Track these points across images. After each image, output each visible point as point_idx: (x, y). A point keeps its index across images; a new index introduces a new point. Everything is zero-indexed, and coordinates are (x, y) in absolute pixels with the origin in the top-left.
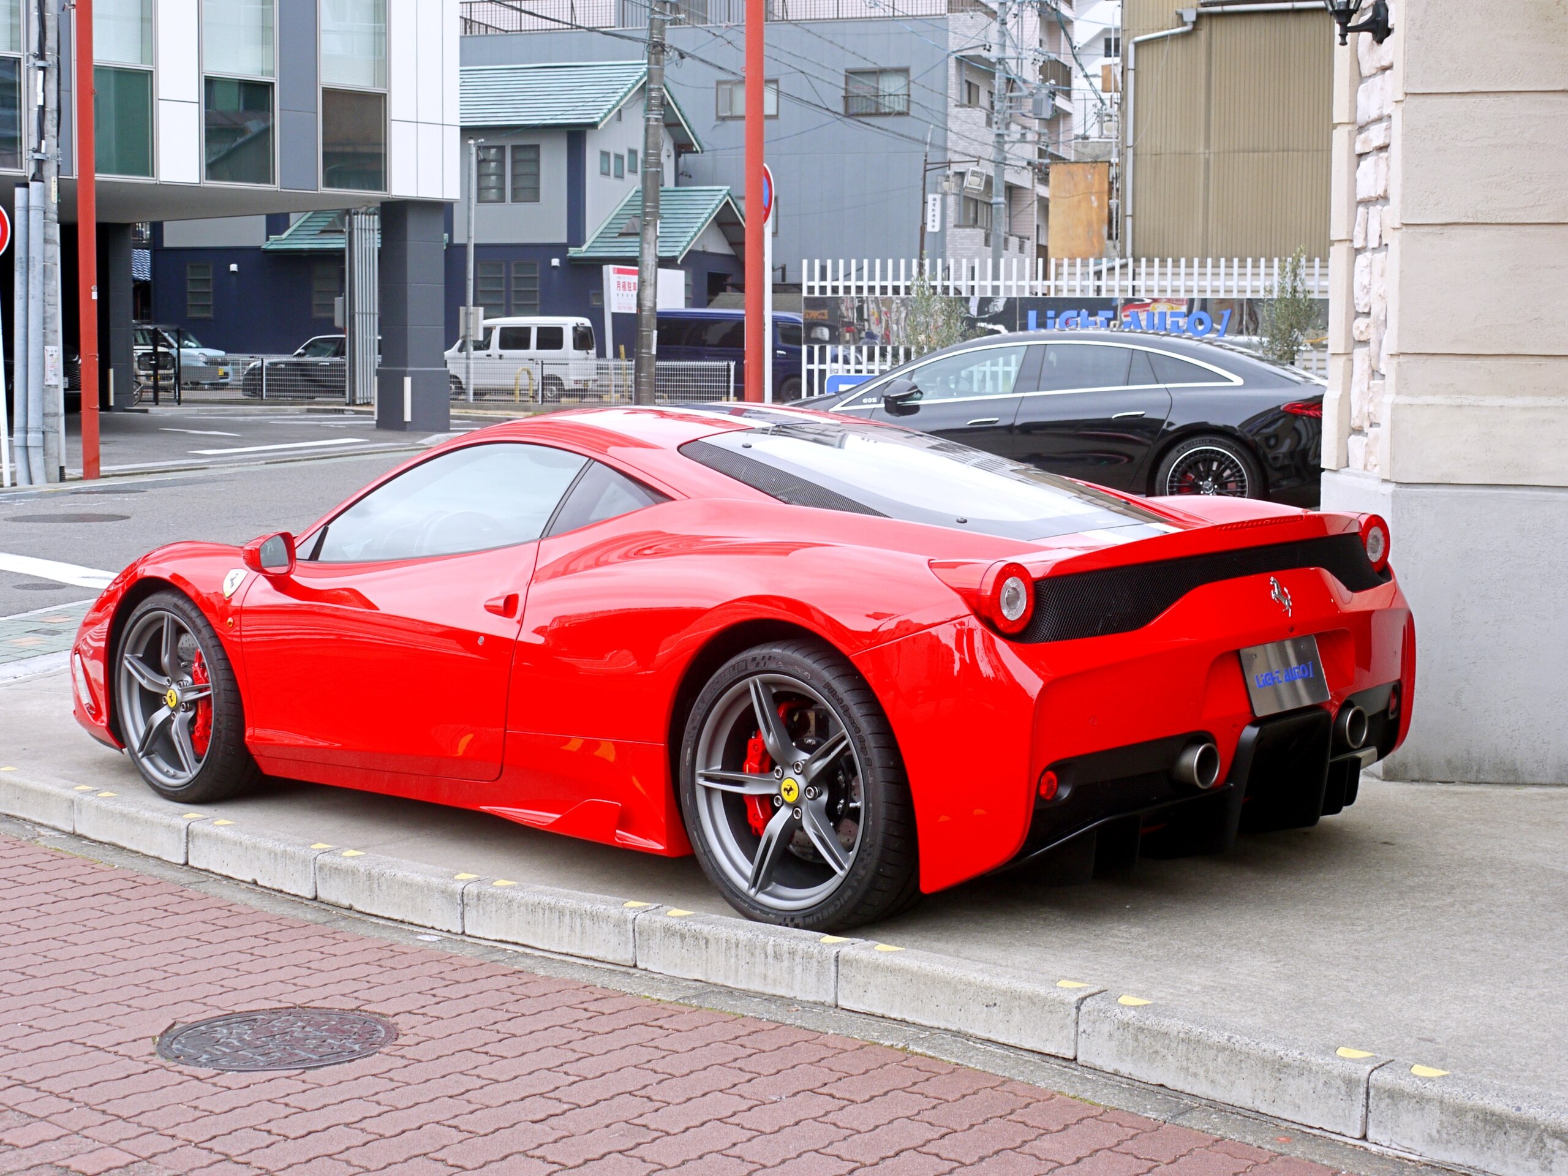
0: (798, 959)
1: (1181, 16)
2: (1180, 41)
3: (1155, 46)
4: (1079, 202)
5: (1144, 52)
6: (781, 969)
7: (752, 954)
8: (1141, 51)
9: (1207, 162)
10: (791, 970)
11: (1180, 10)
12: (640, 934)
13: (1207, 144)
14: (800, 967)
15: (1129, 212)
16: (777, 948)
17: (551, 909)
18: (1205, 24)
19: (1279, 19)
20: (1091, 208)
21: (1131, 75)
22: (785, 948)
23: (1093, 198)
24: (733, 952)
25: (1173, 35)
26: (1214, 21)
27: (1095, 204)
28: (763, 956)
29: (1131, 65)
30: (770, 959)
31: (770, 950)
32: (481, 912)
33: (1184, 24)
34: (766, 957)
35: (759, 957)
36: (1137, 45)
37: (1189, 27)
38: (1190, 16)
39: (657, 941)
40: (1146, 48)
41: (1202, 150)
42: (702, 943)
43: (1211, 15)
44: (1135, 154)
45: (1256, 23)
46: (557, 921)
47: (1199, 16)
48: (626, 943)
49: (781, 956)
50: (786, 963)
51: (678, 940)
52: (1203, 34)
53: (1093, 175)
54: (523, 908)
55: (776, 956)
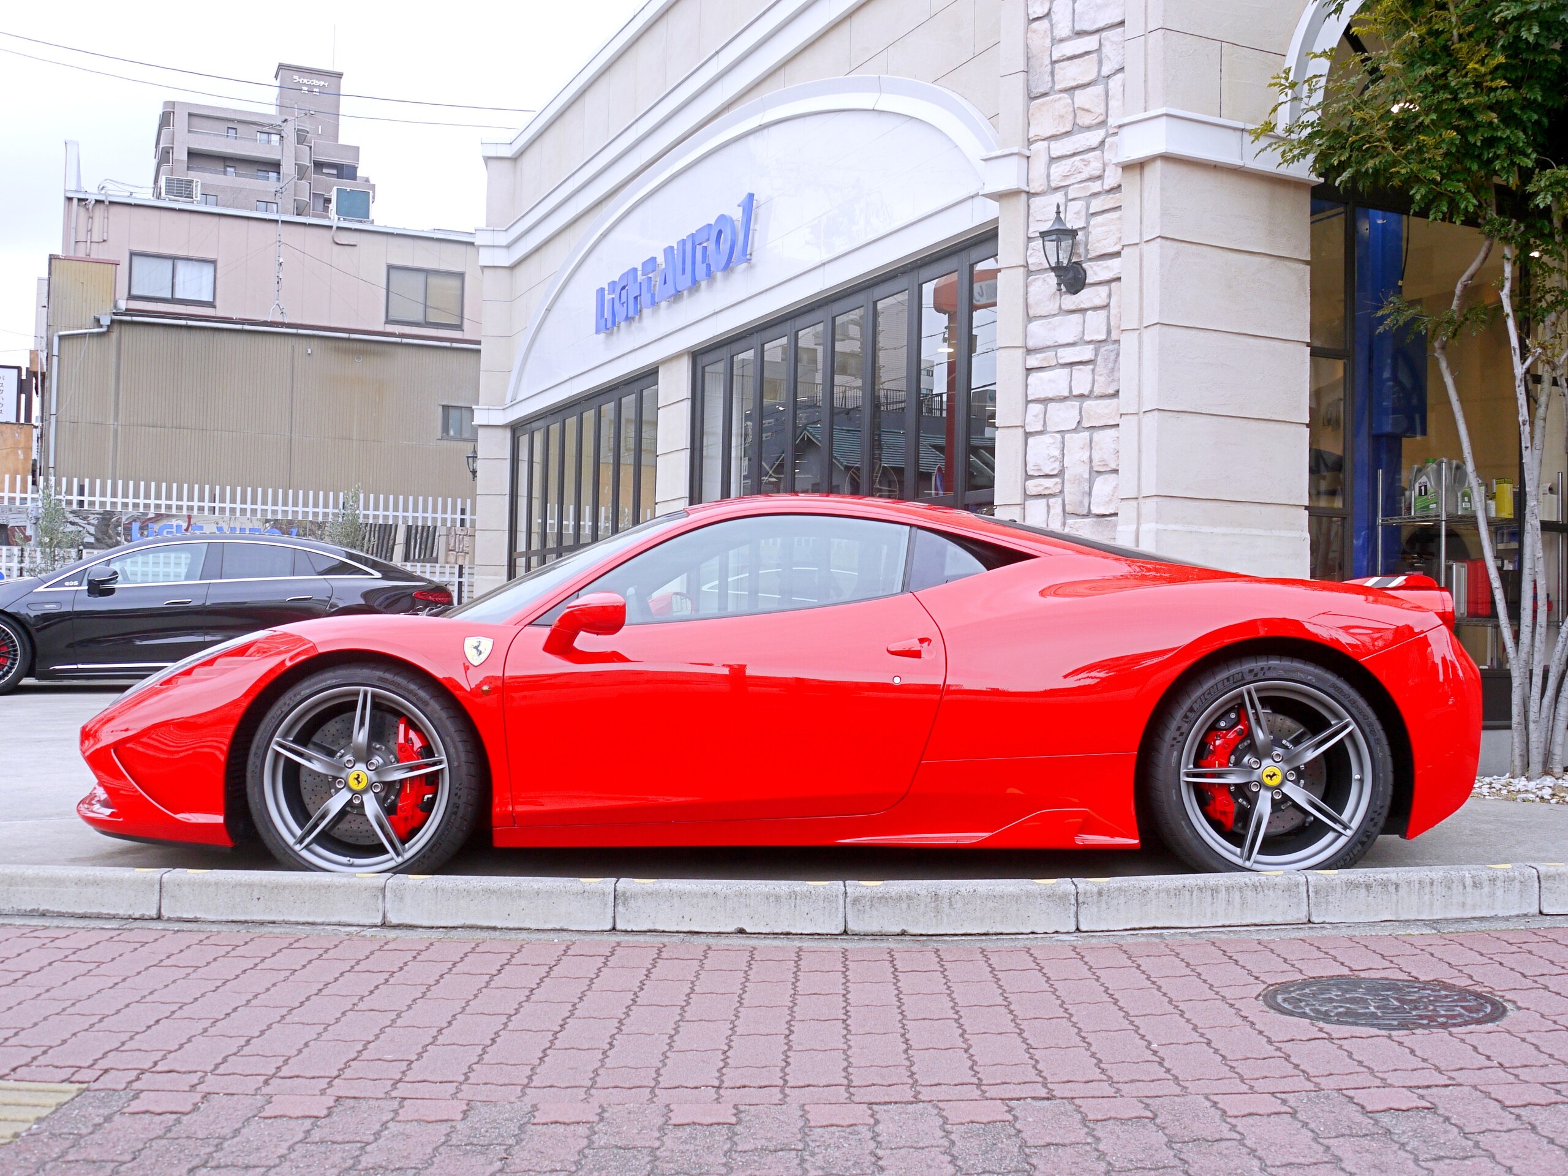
0: (1499, 883)
1: (98, 320)
2: (95, 340)
3: (75, 341)
4: (8, 454)
5: (66, 343)
6: (1481, 895)
7: (1449, 888)
8: (63, 342)
9: (116, 431)
10: (1492, 895)
11: (97, 316)
12: (1316, 893)
13: (116, 418)
14: (1502, 890)
15: (51, 464)
16: (1477, 879)
17: (1200, 889)
18: (116, 329)
19: (174, 331)
20: (18, 459)
21: (55, 359)
22: (1485, 877)
23: (20, 452)
24: (1427, 889)
25: (90, 334)
26: (123, 327)
27: (21, 457)
28: (1461, 887)
29: (55, 352)
30: (1469, 889)
31: (1469, 881)
32: (1104, 906)
33: (101, 326)
34: (1465, 887)
35: (1457, 888)
36: (61, 337)
37: (104, 329)
38: (106, 321)
39: (1338, 895)
40: (71, 342)
41: (112, 422)
42: (1392, 889)
43: (121, 322)
44: (57, 421)
45: (158, 333)
46: (1209, 899)
47: (112, 321)
48: (1298, 904)
49: (1480, 884)
50: (1486, 889)
51: (1363, 891)
52: (114, 335)
53: (20, 434)
54: (1163, 895)
55: (1475, 885)
